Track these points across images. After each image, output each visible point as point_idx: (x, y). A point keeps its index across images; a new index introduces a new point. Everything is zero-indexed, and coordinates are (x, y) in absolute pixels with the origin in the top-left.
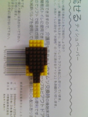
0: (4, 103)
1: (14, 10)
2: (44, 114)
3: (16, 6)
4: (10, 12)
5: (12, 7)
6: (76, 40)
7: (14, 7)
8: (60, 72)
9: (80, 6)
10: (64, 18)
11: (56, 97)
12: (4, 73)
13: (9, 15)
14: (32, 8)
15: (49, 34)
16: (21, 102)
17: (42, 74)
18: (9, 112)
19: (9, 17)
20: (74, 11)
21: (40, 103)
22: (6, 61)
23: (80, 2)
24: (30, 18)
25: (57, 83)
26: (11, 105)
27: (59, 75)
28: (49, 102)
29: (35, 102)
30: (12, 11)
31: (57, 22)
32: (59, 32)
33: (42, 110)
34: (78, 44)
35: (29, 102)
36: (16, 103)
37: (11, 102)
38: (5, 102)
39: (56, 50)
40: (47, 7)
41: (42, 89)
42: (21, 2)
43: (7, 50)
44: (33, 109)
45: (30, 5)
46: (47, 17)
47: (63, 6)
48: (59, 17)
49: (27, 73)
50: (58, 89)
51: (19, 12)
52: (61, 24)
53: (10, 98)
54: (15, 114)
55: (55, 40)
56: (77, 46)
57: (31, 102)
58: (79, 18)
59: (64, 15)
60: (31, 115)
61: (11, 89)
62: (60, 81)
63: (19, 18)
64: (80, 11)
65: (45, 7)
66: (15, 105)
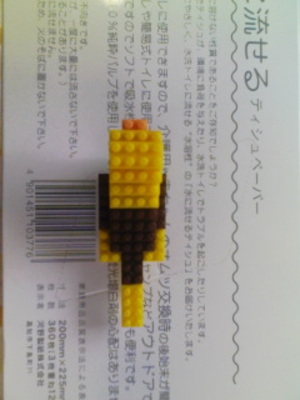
0: (30, 351)
1: (56, 54)
2: (153, 380)
3: (64, 41)
4: (44, 61)
5: (51, 45)
6: (253, 151)
7: (57, 46)
8: (204, 249)
9: (265, 43)
10: (215, 80)
11: (191, 328)
12: (29, 254)
13: (41, 71)
14: (113, 48)
15: (169, 132)
16: (82, 346)
17: (150, 255)
18: (45, 378)
19: (42, 77)
20: (247, 58)
21: (140, 348)
22: (33, 218)
23: (263, 32)
24: (109, 81)
25: (194, 285)
26: (52, 355)
27: (199, 261)
28: (168, 344)
29: (127, 345)
30: (50, 56)
31: (195, 93)
32: (201, 126)
33: (147, 370)
34: (260, 163)
35: (107, 344)
36: (65, 348)
37: (52, 345)
38: (31, 347)
39: (189, 182)
40: (163, 46)
41: (148, 302)
42: (80, 29)
43: (35, 184)
44: (119, 368)
45: (107, 37)
46: (162, 78)
47: (214, 42)
48: (199, 77)
49: (103, 253)
50: (195, 305)
51: (73, 59)
52: (207, 101)
53: (47, 333)
54: (65, 383)
55: (188, 150)
56: (255, 168)
57: (112, 346)
58: (261, 82)
59: (214, 71)
60: (113, 385)
61: (51, 305)
62: (203, 280)
63: (73, 82)
64: (266, 57)
65: (155, 46)
66: (62, 354)
